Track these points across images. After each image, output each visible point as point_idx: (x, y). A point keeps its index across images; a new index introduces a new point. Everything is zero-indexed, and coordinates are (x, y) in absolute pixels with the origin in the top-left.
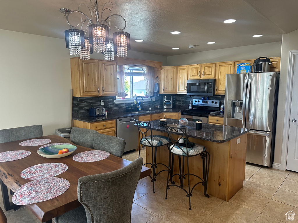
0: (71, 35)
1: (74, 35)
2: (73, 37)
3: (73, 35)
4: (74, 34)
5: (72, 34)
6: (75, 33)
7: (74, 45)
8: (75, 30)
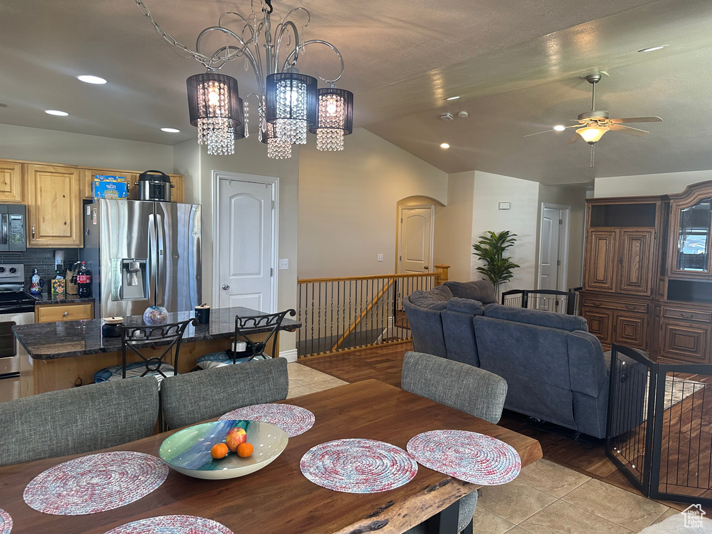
0: (282, 88)
1: (291, 90)
2: (288, 93)
3: (288, 89)
4: (291, 87)
5: (285, 86)
6: (295, 82)
7: (288, 116)
8: (295, 76)
